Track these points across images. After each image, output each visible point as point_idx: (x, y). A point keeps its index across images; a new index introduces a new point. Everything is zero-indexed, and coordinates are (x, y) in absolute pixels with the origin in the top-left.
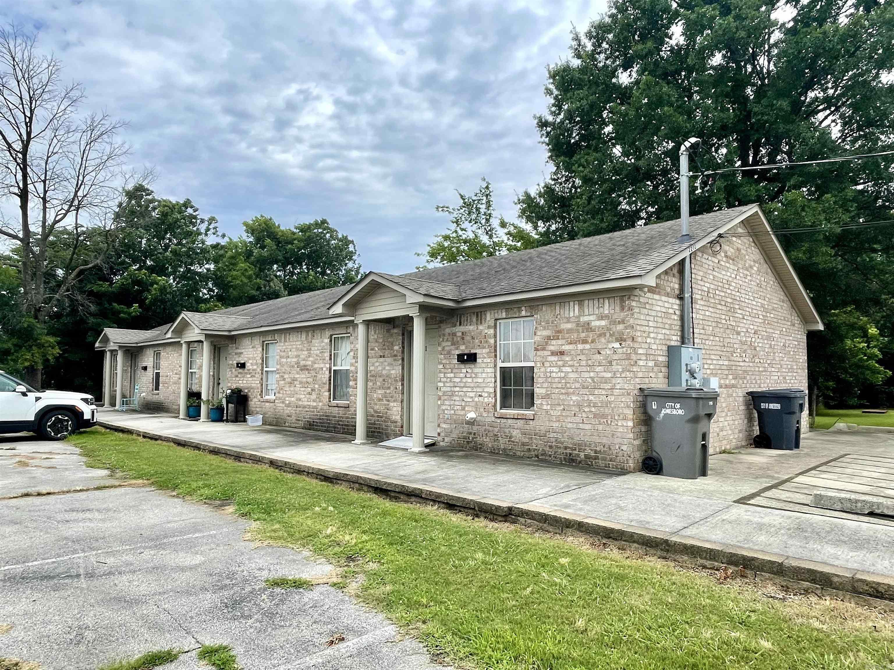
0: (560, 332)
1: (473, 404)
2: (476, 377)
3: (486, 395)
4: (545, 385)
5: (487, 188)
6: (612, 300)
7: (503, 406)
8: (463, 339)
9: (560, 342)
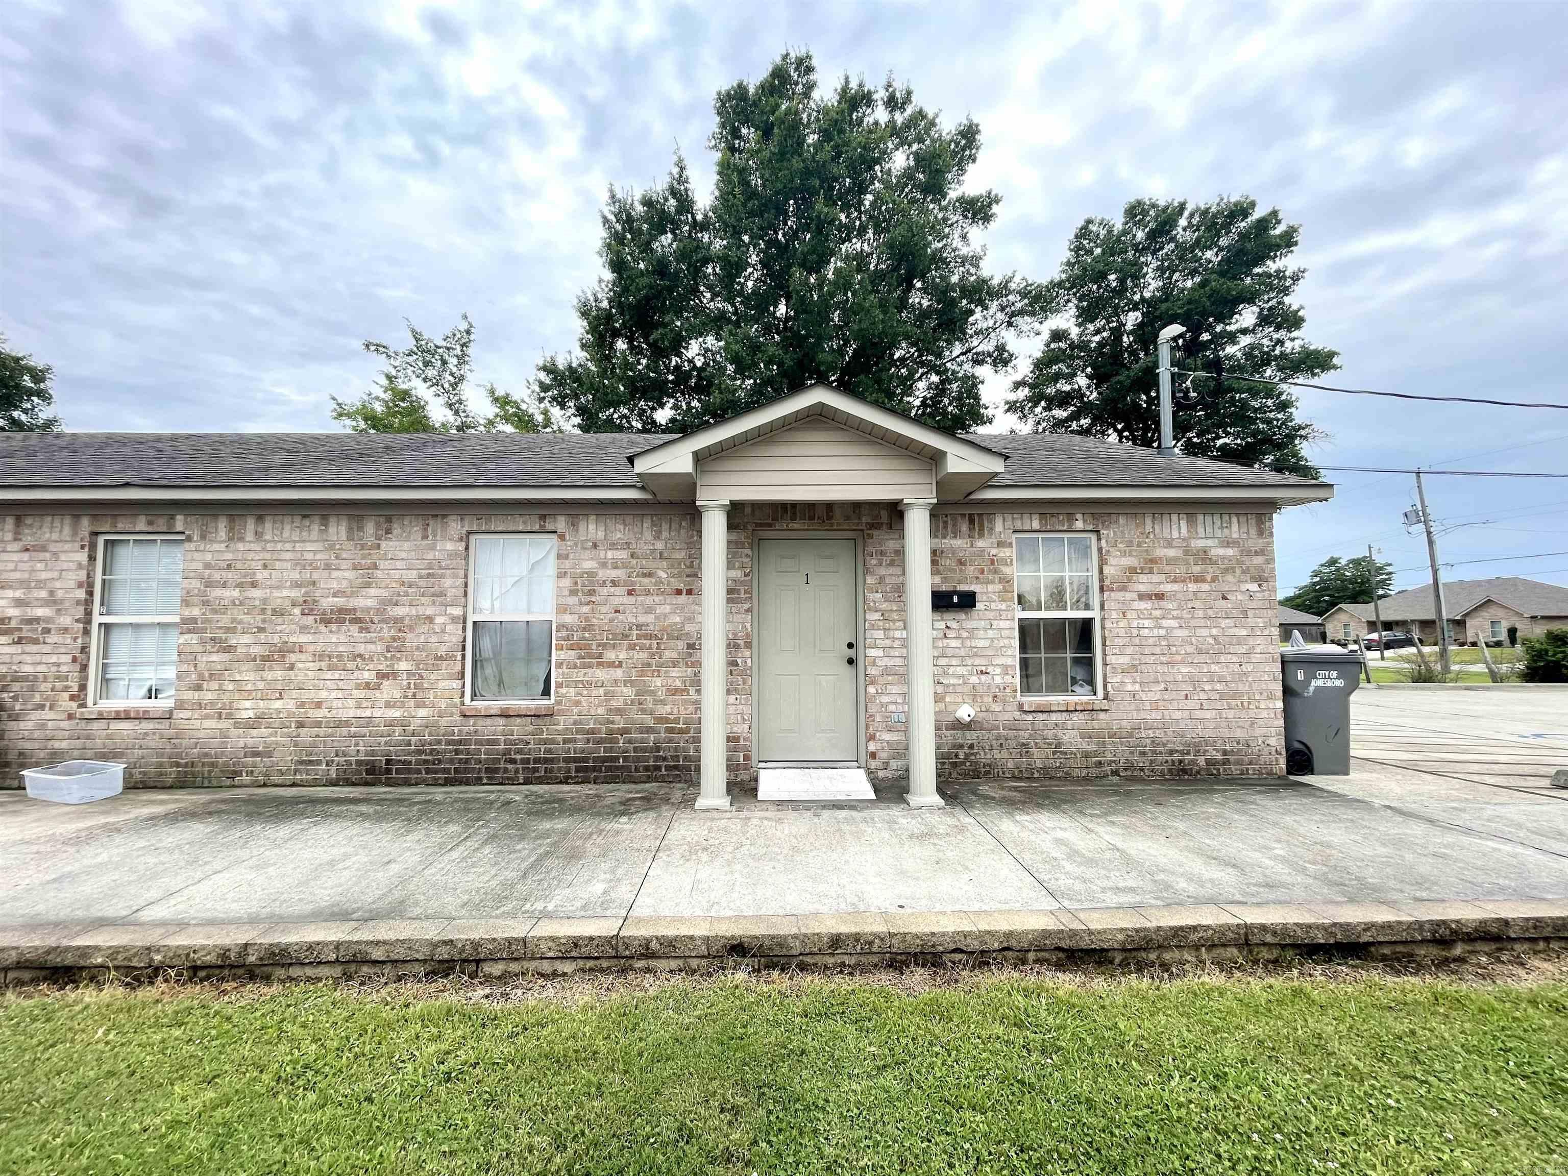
1: (966, 689)
2: (971, 637)
3: (997, 670)
9: (1155, 578)
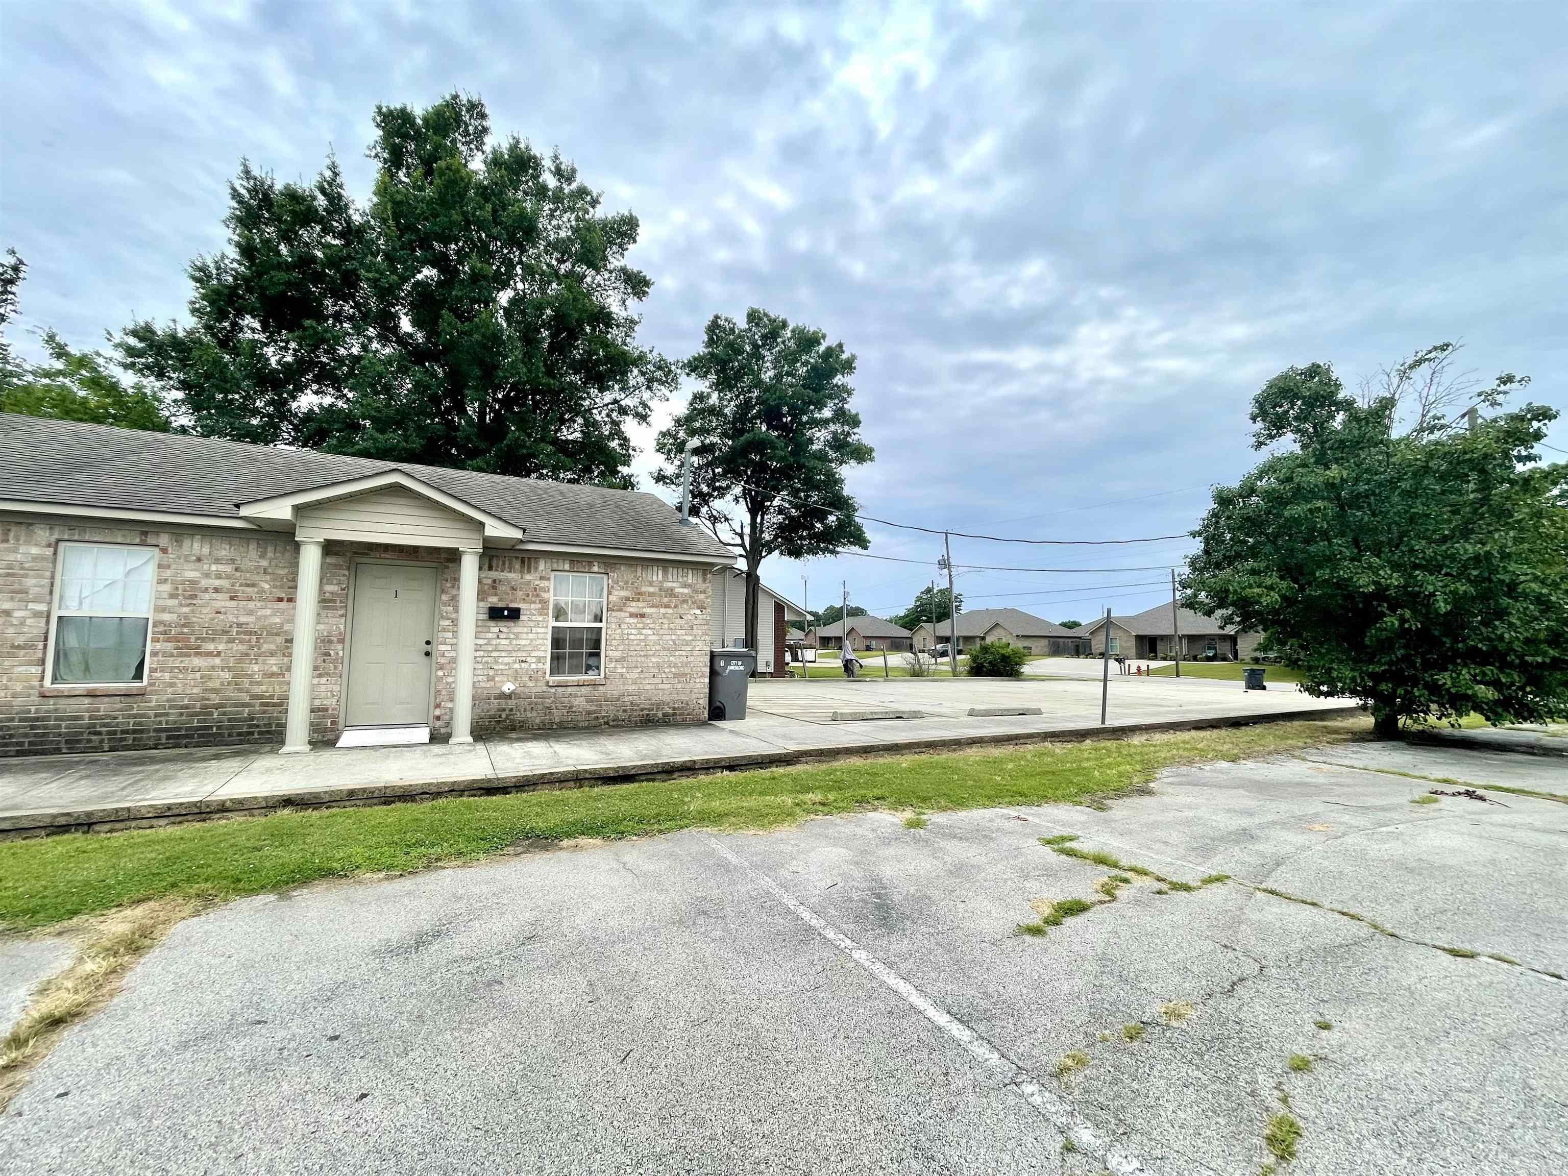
0: (640, 594)
1: (510, 672)
2: (517, 638)
3: (534, 660)
4: (621, 647)
6: (695, 572)
7: (555, 671)
8: (494, 588)
9: (640, 604)
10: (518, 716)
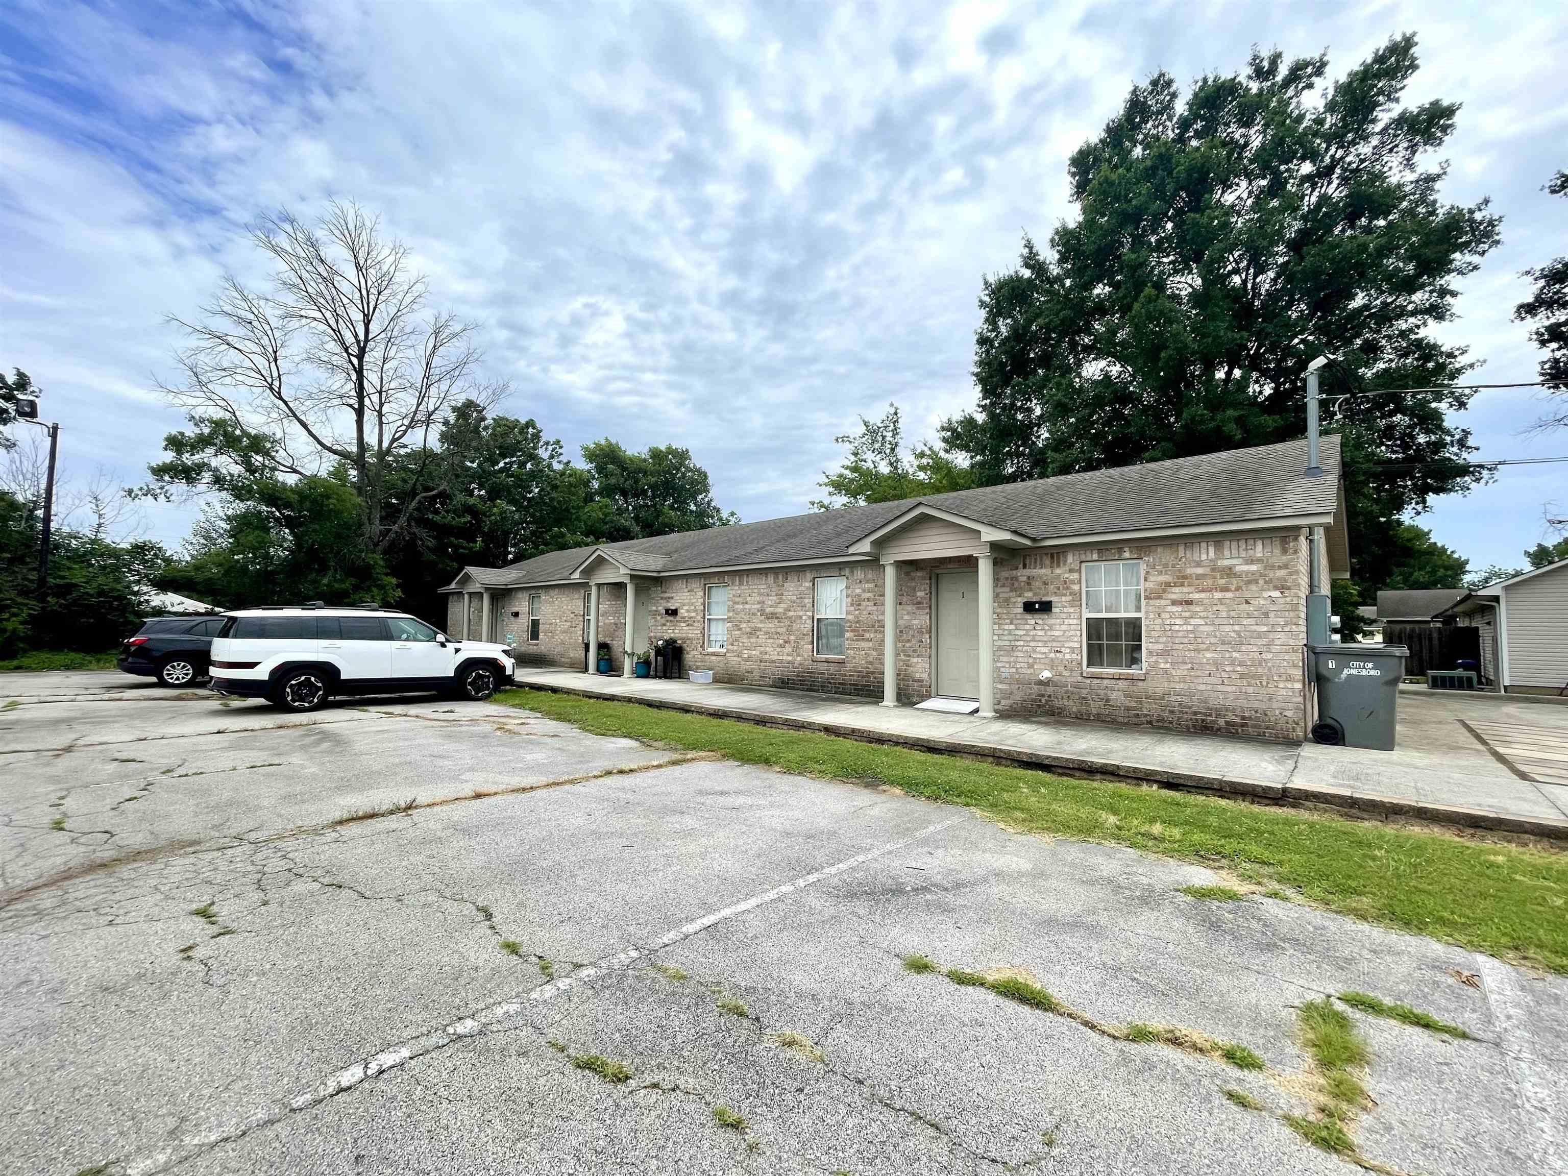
0: (1185, 577)
1: (1047, 661)
2: (1051, 629)
3: (1068, 650)
4: (1164, 639)
5: (896, 414)
6: (1267, 542)
7: (1092, 662)
8: (1029, 584)
9: (1185, 590)
10: (1057, 703)
